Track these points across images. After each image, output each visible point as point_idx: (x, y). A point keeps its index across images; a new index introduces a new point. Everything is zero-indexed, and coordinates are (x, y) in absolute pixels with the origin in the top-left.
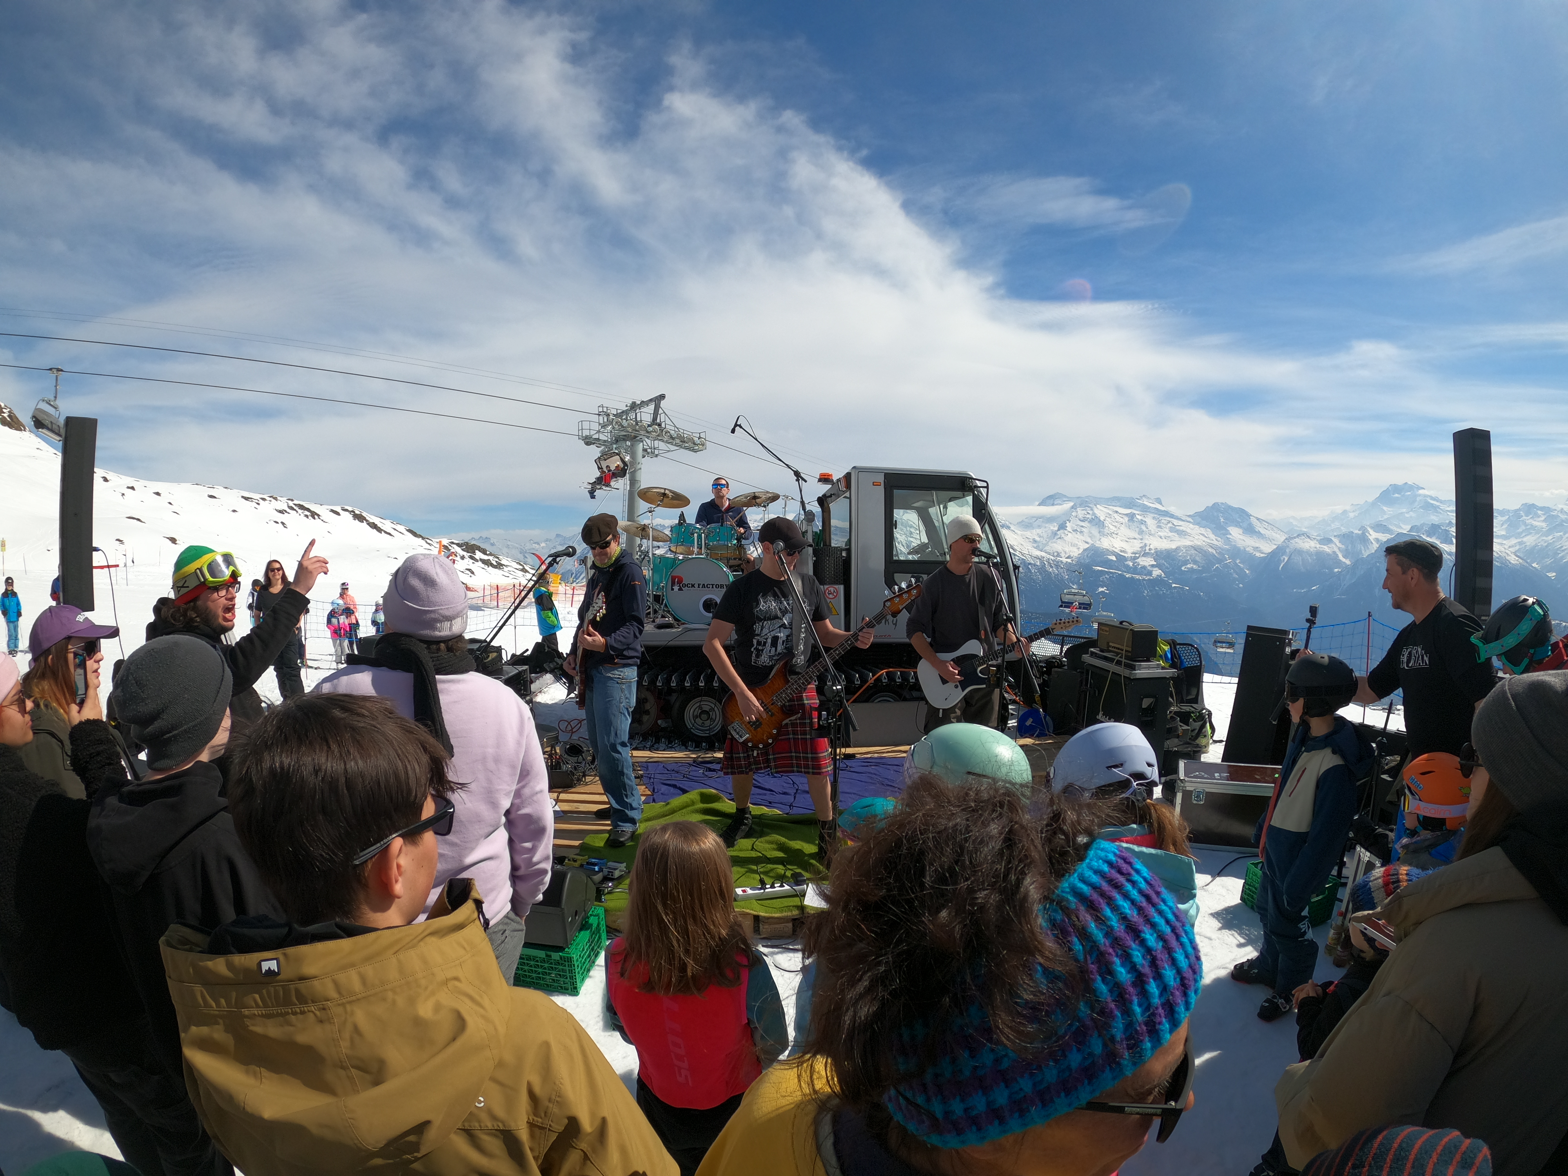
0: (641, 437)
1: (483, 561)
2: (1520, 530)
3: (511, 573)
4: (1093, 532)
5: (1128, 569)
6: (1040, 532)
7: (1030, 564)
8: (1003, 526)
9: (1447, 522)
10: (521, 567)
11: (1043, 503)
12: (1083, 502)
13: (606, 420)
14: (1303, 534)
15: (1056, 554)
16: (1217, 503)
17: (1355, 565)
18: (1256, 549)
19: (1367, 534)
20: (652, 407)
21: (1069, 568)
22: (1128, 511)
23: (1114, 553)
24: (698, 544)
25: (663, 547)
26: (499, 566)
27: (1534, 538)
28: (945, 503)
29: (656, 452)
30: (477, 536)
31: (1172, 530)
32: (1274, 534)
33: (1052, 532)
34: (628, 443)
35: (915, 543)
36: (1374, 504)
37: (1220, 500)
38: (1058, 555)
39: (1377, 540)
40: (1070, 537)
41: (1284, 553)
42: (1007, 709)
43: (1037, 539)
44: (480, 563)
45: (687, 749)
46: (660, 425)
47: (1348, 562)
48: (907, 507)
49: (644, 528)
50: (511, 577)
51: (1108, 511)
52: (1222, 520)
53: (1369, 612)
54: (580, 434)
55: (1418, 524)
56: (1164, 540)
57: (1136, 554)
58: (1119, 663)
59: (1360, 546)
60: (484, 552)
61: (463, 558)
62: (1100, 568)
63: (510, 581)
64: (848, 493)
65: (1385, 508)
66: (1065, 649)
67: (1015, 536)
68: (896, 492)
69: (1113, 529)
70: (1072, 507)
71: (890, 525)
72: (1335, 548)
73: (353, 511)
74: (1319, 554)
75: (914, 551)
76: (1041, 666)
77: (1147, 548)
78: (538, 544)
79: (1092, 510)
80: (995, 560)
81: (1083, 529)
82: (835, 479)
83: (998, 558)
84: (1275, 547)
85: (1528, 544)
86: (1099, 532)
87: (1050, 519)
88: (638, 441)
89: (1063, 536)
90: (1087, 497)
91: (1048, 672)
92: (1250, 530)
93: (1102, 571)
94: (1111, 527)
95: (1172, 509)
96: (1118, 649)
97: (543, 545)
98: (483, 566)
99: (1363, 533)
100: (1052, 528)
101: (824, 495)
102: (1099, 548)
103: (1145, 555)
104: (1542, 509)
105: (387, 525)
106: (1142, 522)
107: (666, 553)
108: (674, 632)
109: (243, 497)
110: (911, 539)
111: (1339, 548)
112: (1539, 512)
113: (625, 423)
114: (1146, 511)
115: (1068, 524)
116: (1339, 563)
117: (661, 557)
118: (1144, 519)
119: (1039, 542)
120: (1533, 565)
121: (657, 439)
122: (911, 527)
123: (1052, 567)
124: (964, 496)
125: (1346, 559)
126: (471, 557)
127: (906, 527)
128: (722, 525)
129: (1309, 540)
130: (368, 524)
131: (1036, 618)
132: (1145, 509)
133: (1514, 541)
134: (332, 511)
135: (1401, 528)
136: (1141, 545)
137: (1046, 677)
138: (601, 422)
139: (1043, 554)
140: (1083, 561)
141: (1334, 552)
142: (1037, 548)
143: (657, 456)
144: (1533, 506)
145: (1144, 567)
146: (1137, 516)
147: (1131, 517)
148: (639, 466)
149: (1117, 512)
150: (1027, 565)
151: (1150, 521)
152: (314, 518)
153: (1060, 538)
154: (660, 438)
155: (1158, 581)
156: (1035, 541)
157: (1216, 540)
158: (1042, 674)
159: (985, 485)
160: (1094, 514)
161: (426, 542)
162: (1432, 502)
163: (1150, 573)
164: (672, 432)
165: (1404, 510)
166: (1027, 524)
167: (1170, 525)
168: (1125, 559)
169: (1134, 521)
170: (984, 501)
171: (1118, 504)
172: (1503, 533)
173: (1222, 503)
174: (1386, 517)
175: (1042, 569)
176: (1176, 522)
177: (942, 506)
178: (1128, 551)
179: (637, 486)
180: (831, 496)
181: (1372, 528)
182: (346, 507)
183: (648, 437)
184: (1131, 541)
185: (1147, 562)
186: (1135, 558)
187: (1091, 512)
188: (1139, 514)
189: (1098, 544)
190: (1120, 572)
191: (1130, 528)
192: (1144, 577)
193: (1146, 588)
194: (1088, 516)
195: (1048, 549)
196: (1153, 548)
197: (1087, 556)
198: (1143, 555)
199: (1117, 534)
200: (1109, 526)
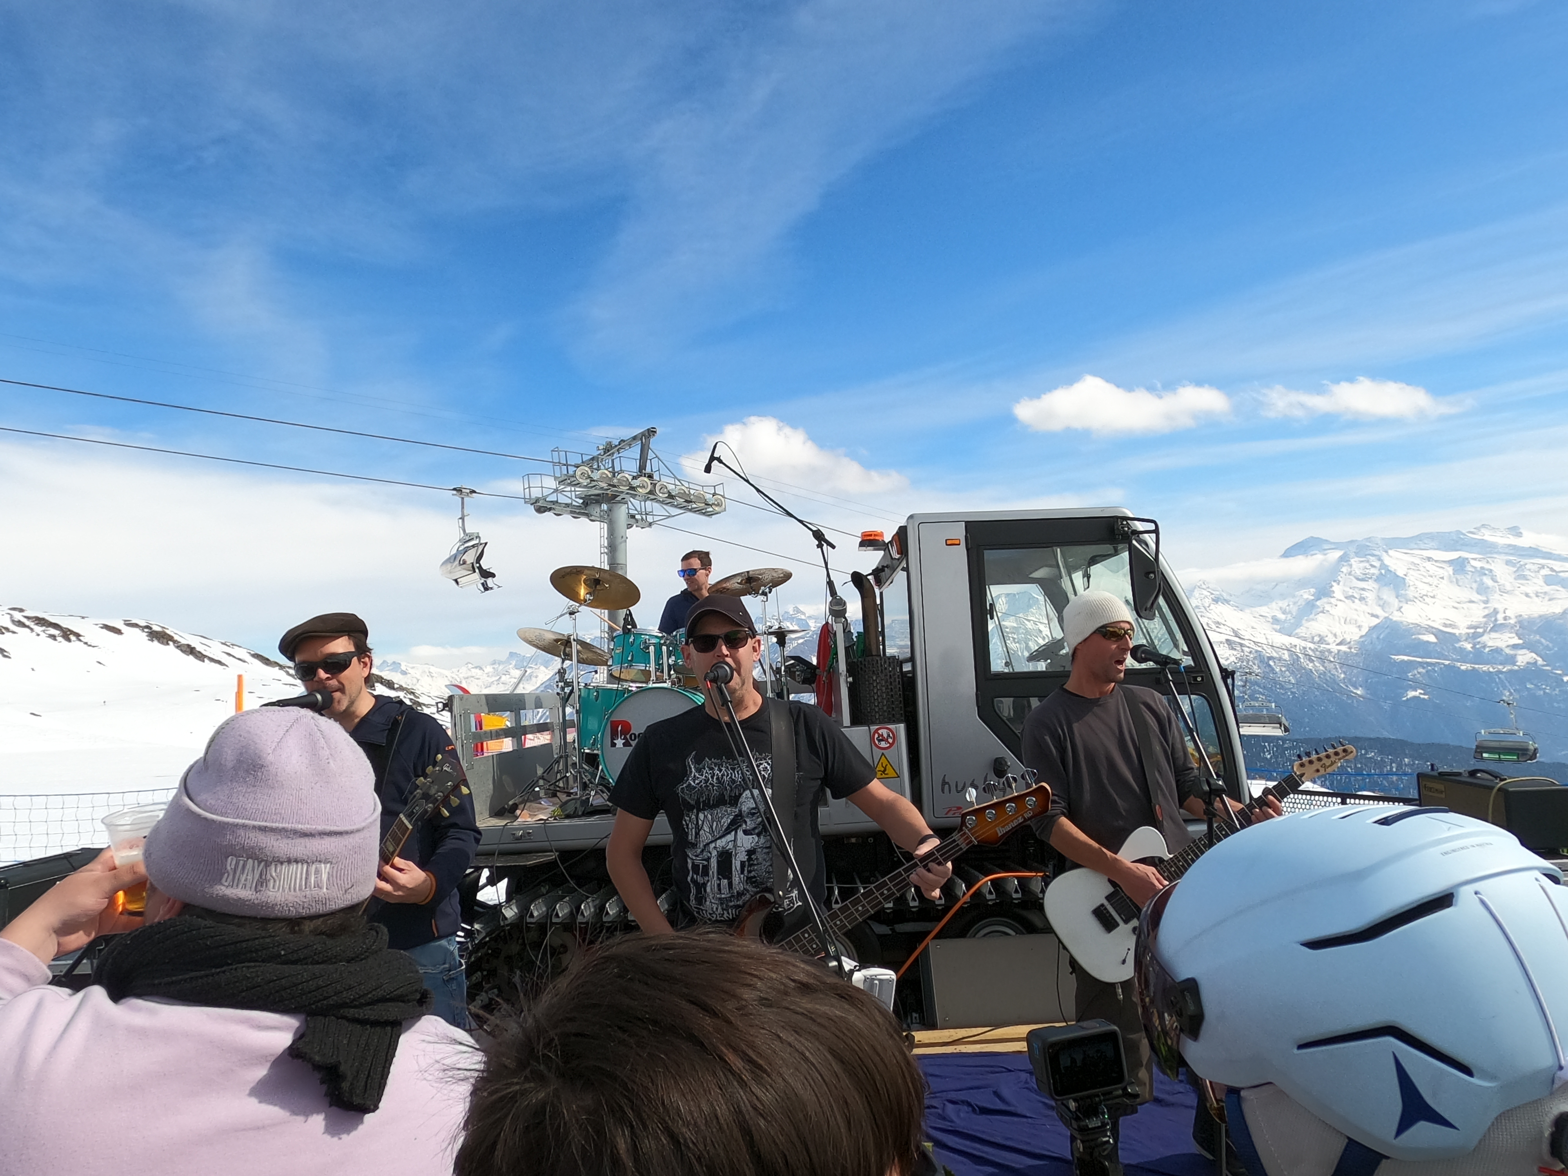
0: (622, 496)
4: (1385, 597)
5: (1464, 656)
6: (1284, 606)
7: (1270, 658)
8: (1216, 600)
12: (1363, 549)
13: (565, 472)
15: (1317, 639)
20: (637, 448)
21: (1344, 661)
22: (1453, 555)
23: (1430, 630)
28: (1088, 566)
29: (650, 519)
31: (1548, 580)
33: (1307, 603)
34: (604, 506)
35: (1040, 640)
38: (1322, 640)
40: (1341, 609)
43: (1282, 617)
46: (651, 476)
51: (1412, 559)
56: (1536, 599)
57: (1476, 627)
62: (1406, 658)
67: (1238, 615)
69: (1424, 589)
70: (1341, 559)
73: (149, 628)
75: (1040, 652)
77: (1500, 617)
79: (1380, 559)
81: (1365, 594)
86: (1397, 597)
87: (1302, 583)
88: (618, 502)
89: (1327, 607)
90: (1369, 539)
93: (1409, 662)
94: (1420, 585)
100: (1306, 596)
102: (1398, 623)
103: (1497, 628)
105: (215, 649)
106: (1484, 571)
113: (596, 475)
114: (1490, 552)
115: (1336, 588)
118: (1487, 566)
119: (1283, 621)
121: (648, 499)
123: (1312, 661)
124: (1114, 552)
130: (178, 646)
132: (1488, 549)
134: (108, 627)
136: (1487, 612)
138: (559, 475)
139: (1294, 641)
140: (1369, 648)
143: (650, 524)
145: (1497, 651)
146: (1473, 563)
147: (1460, 565)
148: (622, 542)
149: (1429, 559)
151: (1500, 568)
152: (69, 640)
153: (1323, 612)
154: (653, 497)
156: (1275, 620)
160: (1383, 566)
163: (1512, 660)
164: (671, 487)
166: (1256, 593)
167: (1544, 571)
168: (1456, 638)
169: (1465, 572)
170: (1152, 557)
171: (1431, 545)
175: (1295, 666)
176: (1557, 565)
177: (1082, 573)
178: (1459, 623)
182: (137, 622)
183: (633, 496)
184: (1465, 606)
185: (1504, 640)
186: (1476, 636)
187: (1377, 564)
188: (1475, 559)
189: (1396, 617)
190: (1447, 662)
191: (1460, 584)
192: (1500, 667)
193: (1505, 688)
194: (1373, 571)
195: (1301, 631)
196: (1513, 616)
197: (1378, 638)
198: (1493, 630)
199: (1433, 597)
200: (1416, 583)
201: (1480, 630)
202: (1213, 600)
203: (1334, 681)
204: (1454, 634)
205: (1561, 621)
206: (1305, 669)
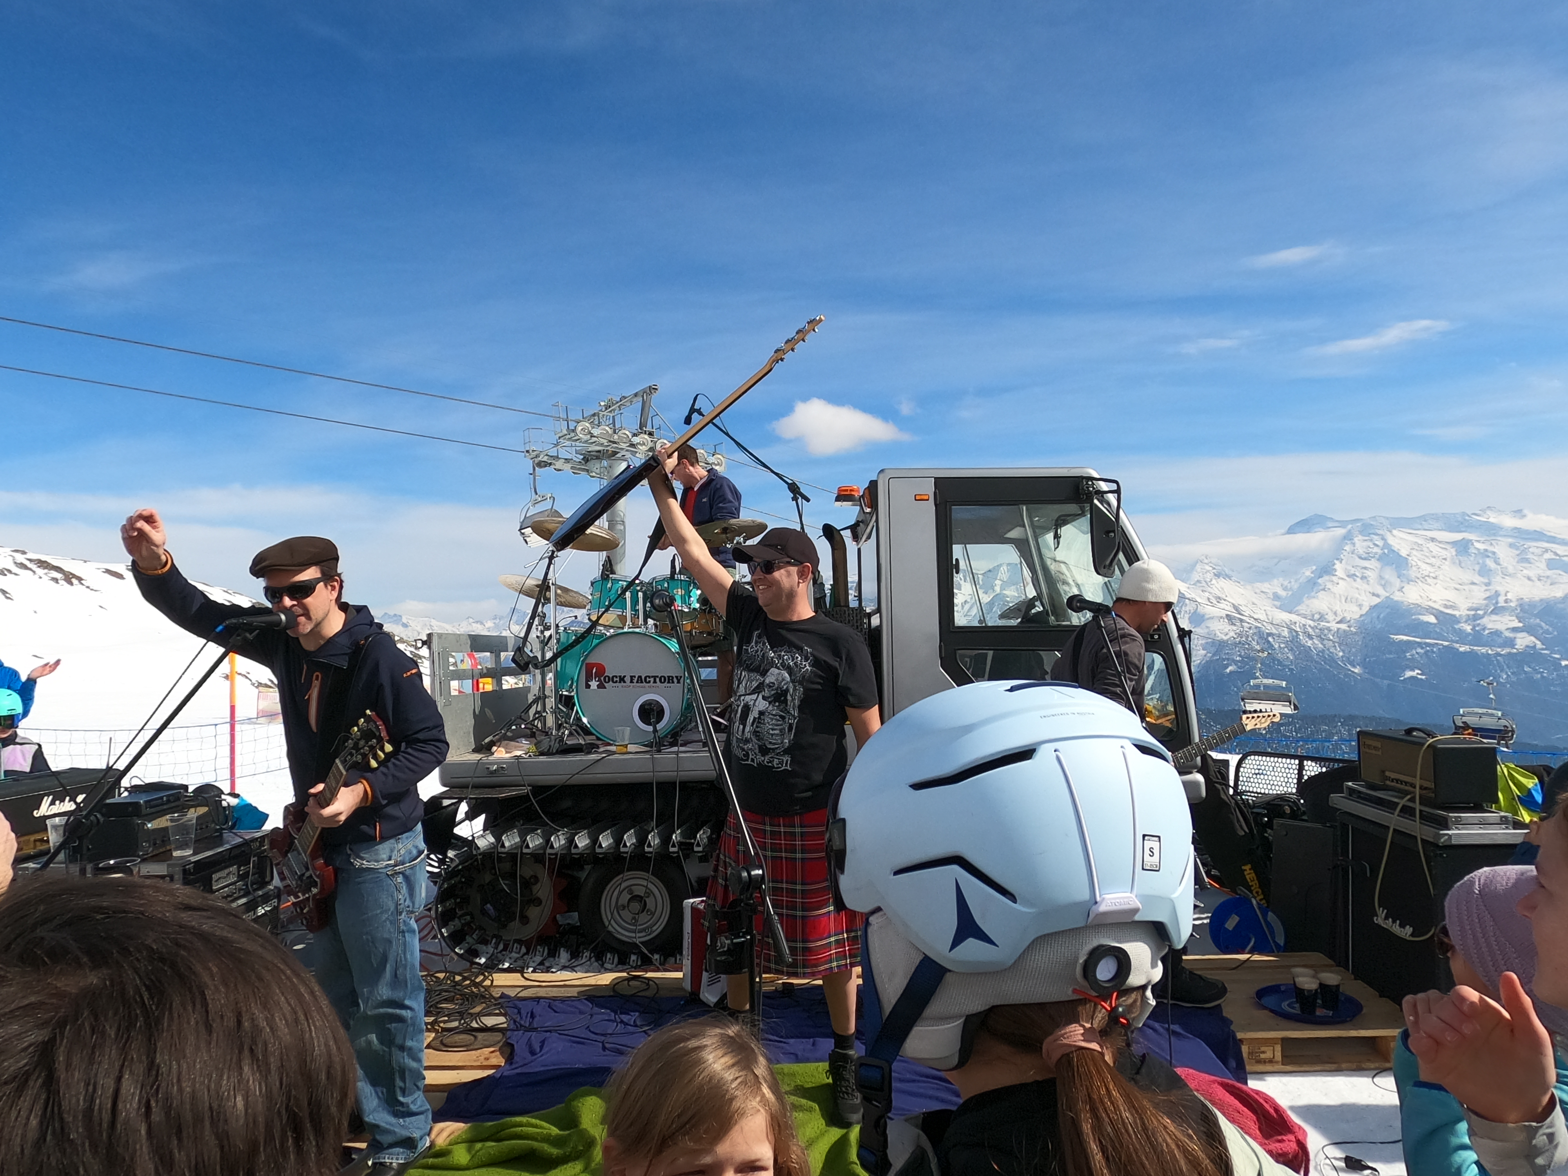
0: (622, 453)
4: (1387, 577)
5: (1462, 637)
6: (1286, 583)
7: (1269, 634)
8: (1218, 575)
11: (1289, 530)
12: (1366, 527)
15: (1317, 617)
20: (638, 405)
21: (1343, 638)
22: (1457, 537)
23: (1431, 611)
33: (1308, 581)
34: (605, 463)
38: (1322, 618)
40: (1342, 587)
43: (1283, 593)
51: (1415, 539)
54: (527, 451)
56: (1538, 583)
57: (1477, 609)
62: (1405, 638)
69: (1426, 569)
70: (1344, 537)
77: (1501, 599)
79: (1383, 539)
86: (1399, 577)
87: (1304, 560)
88: (619, 459)
89: (1329, 585)
90: (1373, 517)
93: (1409, 642)
96: (1405, 783)
100: (1308, 573)
102: (1398, 603)
103: (1497, 610)
106: (1487, 554)
113: (600, 432)
114: (1494, 535)
115: (1338, 566)
118: (1491, 549)
119: (1286, 598)
123: (1311, 639)
132: (1491, 531)
136: (1488, 594)
140: (1369, 627)
142: (1282, 609)
145: (1497, 633)
146: (1477, 545)
147: (1463, 546)
149: (1433, 540)
151: (1503, 551)
152: (73, 585)
153: (1324, 590)
156: (1276, 597)
160: (1387, 545)
163: (1511, 643)
166: (1258, 569)
168: (1456, 620)
169: (1468, 554)
171: (1435, 525)
175: (1294, 642)
178: (1460, 605)
183: (634, 453)
184: (1466, 587)
185: (1504, 623)
186: (1476, 618)
187: (1380, 543)
188: (1478, 541)
189: (1397, 597)
190: (1446, 643)
191: (1463, 565)
192: (1499, 650)
193: (1502, 671)
194: (1376, 550)
195: (1302, 608)
196: (1514, 600)
197: (1378, 617)
198: (1492, 612)
199: (1435, 578)
200: (1419, 564)
201: (1481, 612)
202: (1215, 575)
203: (1332, 660)
204: (1454, 616)
205: (1562, 606)
206: (1304, 646)
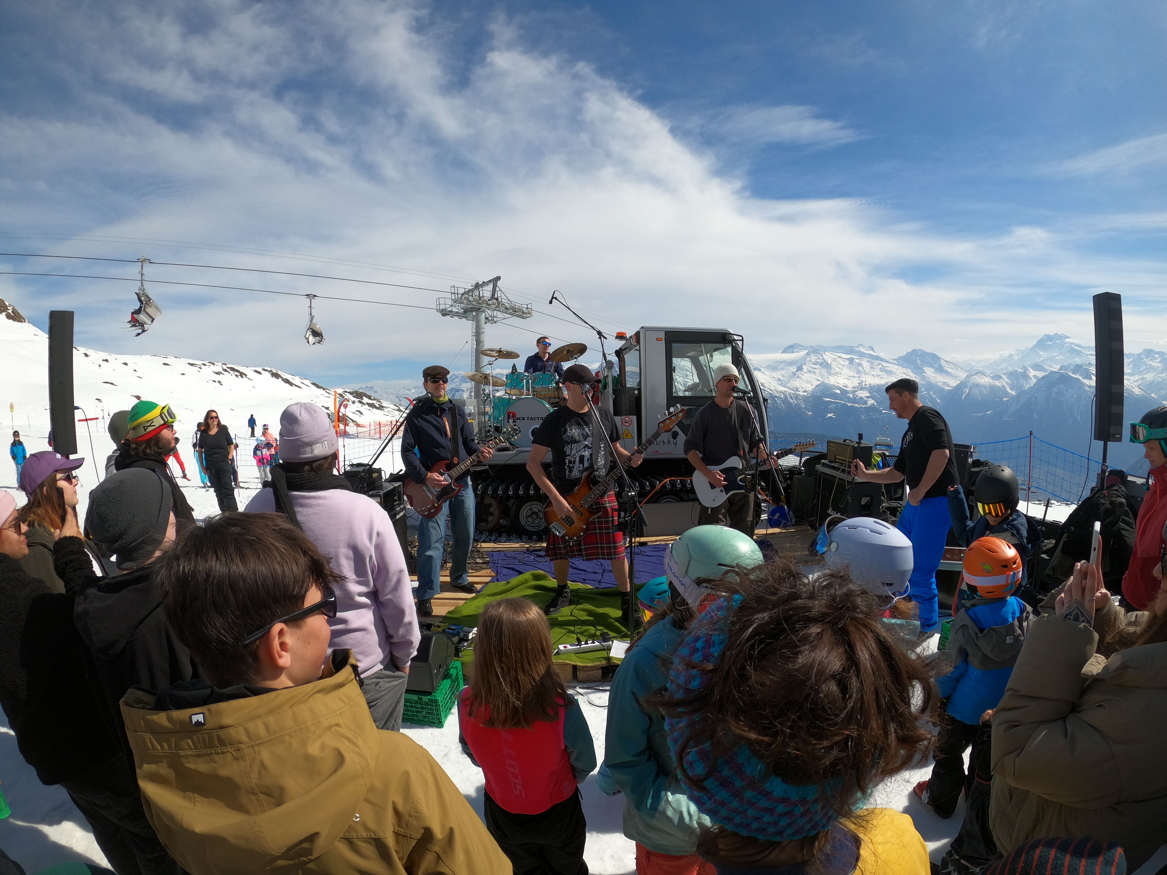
0: (483, 308)
1: (369, 405)
2: (1142, 369)
3: (390, 412)
4: (823, 372)
5: (849, 400)
6: (783, 373)
7: (776, 397)
8: (755, 369)
9: (1088, 363)
10: (398, 408)
11: (784, 351)
12: (815, 350)
13: (457, 297)
14: (980, 372)
15: (795, 389)
16: (915, 350)
17: (1018, 396)
18: (945, 383)
19: (1028, 372)
20: (491, 286)
21: (805, 399)
22: (849, 356)
23: (838, 388)
24: (527, 387)
25: (502, 390)
26: (381, 408)
27: (1153, 375)
28: (711, 352)
29: (495, 319)
30: (364, 386)
31: (881, 370)
32: (958, 372)
33: (792, 373)
34: (474, 313)
35: (690, 383)
36: (1032, 349)
37: (917, 347)
38: (797, 390)
39: (1035, 376)
40: (806, 376)
41: (966, 387)
42: (760, 507)
43: (781, 378)
44: (367, 406)
45: (522, 541)
46: (497, 299)
47: (1014, 393)
48: (682, 356)
49: (486, 377)
50: (390, 415)
51: (834, 357)
52: (919, 362)
53: (1031, 432)
54: (438, 308)
55: (1066, 365)
56: (876, 378)
57: (855, 388)
58: (843, 471)
59: (1022, 381)
60: (369, 397)
61: (354, 402)
62: (829, 399)
63: (389, 419)
64: (638, 346)
65: (1041, 353)
66: (803, 459)
67: (765, 376)
68: (674, 345)
69: (837, 370)
70: (807, 354)
71: (670, 370)
72: (1004, 382)
73: (271, 371)
74: (992, 388)
75: (689, 389)
76: (785, 474)
77: (864, 384)
78: (410, 390)
79: (822, 356)
80: (749, 395)
81: (816, 370)
82: (628, 336)
83: (752, 393)
84: (959, 382)
85: (1148, 379)
86: (827, 372)
87: (791, 363)
88: (481, 311)
89: (800, 375)
90: (817, 346)
91: (791, 478)
92: (940, 370)
93: (830, 401)
94: (836, 368)
95: (882, 355)
96: (842, 460)
97: (413, 391)
98: (369, 408)
99: (1025, 371)
100: (792, 370)
101: (620, 349)
102: (827, 384)
103: (862, 389)
104: (1158, 353)
105: (296, 380)
106: (860, 365)
107: (504, 395)
108: (510, 454)
109: (189, 364)
110: (687, 380)
111: (1007, 383)
112: (1156, 356)
113: (471, 299)
114: (862, 356)
115: (804, 367)
116: (1007, 394)
117: (500, 398)
118: (861, 362)
119: (783, 380)
120: (1152, 395)
121: (495, 310)
122: (687, 371)
123: (792, 399)
124: (725, 347)
125: (1012, 390)
126: (360, 402)
127: (683, 371)
128: (544, 373)
129: (984, 377)
130: (283, 380)
131: (782, 437)
132: (861, 355)
133: (1137, 377)
134: (256, 371)
135: (1054, 368)
136: (859, 382)
137: (789, 482)
138: (453, 298)
139: (786, 389)
140: (815, 394)
141: (1003, 386)
142: (781, 385)
143: (495, 322)
144: (1151, 351)
145: (861, 398)
146: (856, 360)
147: (851, 361)
148: (482, 331)
149: (840, 357)
150: (773, 397)
151: (865, 364)
152: (243, 377)
153: (798, 377)
154: (497, 309)
155: (872, 407)
156: (779, 380)
157: (915, 377)
158: (786, 479)
159: (741, 338)
160: (823, 359)
161: (326, 392)
162: (1076, 348)
163: (866, 402)
164: (507, 305)
165: (1055, 354)
166: (773, 367)
167: (880, 366)
168: (847, 392)
169: (853, 364)
170: (740, 351)
171: (841, 351)
172: (1130, 371)
173: (919, 350)
174: (1041, 359)
175: (785, 400)
176: (884, 364)
177: (708, 355)
178: (849, 386)
179: (481, 345)
180: (625, 349)
181: (1031, 367)
182: (266, 368)
183: (489, 309)
184: (852, 378)
185: (864, 394)
186: (854, 391)
187: (821, 357)
189: (826, 381)
190: (843, 402)
191: (851, 369)
192: (862, 405)
193: (863, 414)
194: (819, 360)
195: (789, 385)
196: (868, 384)
197: (819, 390)
198: (860, 389)
199: (840, 374)
200: (835, 368)
201: (856, 389)
203: (801, 408)
204: (847, 390)
206: (789, 402)
